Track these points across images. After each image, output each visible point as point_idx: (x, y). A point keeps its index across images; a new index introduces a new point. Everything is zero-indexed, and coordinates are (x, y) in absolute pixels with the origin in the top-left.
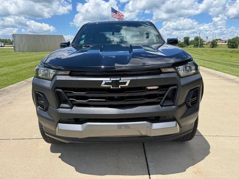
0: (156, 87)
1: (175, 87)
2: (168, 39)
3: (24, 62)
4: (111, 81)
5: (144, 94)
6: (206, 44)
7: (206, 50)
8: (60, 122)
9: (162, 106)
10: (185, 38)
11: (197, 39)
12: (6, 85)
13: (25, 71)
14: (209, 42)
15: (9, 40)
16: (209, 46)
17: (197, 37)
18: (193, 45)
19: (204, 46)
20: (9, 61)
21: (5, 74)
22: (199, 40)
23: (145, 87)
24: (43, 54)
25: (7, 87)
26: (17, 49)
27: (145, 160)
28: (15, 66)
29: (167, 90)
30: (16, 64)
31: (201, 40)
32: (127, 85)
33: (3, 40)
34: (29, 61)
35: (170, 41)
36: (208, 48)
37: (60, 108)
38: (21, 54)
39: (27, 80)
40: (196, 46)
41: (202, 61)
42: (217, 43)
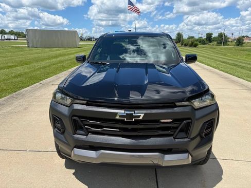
0: (170, 120)
1: (190, 121)
2: (186, 55)
3: (38, 60)
4: (125, 115)
5: (158, 126)
6: (231, 42)
7: (230, 49)
8: (75, 147)
9: (175, 138)
10: (207, 34)
11: (221, 35)
12: (21, 88)
13: (39, 72)
14: (235, 39)
15: (22, 33)
16: (234, 43)
17: (221, 33)
18: (216, 43)
19: (228, 43)
20: (23, 59)
21: (20, 75)
22: (224, 37)
23: (159, 120)
24: (57, 50)
25: (22, 90)
26: (31, 45)
27: (156, 183)
28: (29, 66)
29: (181, 123)
30: (30, 63)
31: (226, 37)
32: (141, 118)
33: (17, 32)
34: (43, 60)
35: (189, 57)
36: (232, 46)
37: (75, 134)
38: (34, 51)
39: (41, 82)
40: (220, 43)
41: (224, 64)
42: (243, 40)
